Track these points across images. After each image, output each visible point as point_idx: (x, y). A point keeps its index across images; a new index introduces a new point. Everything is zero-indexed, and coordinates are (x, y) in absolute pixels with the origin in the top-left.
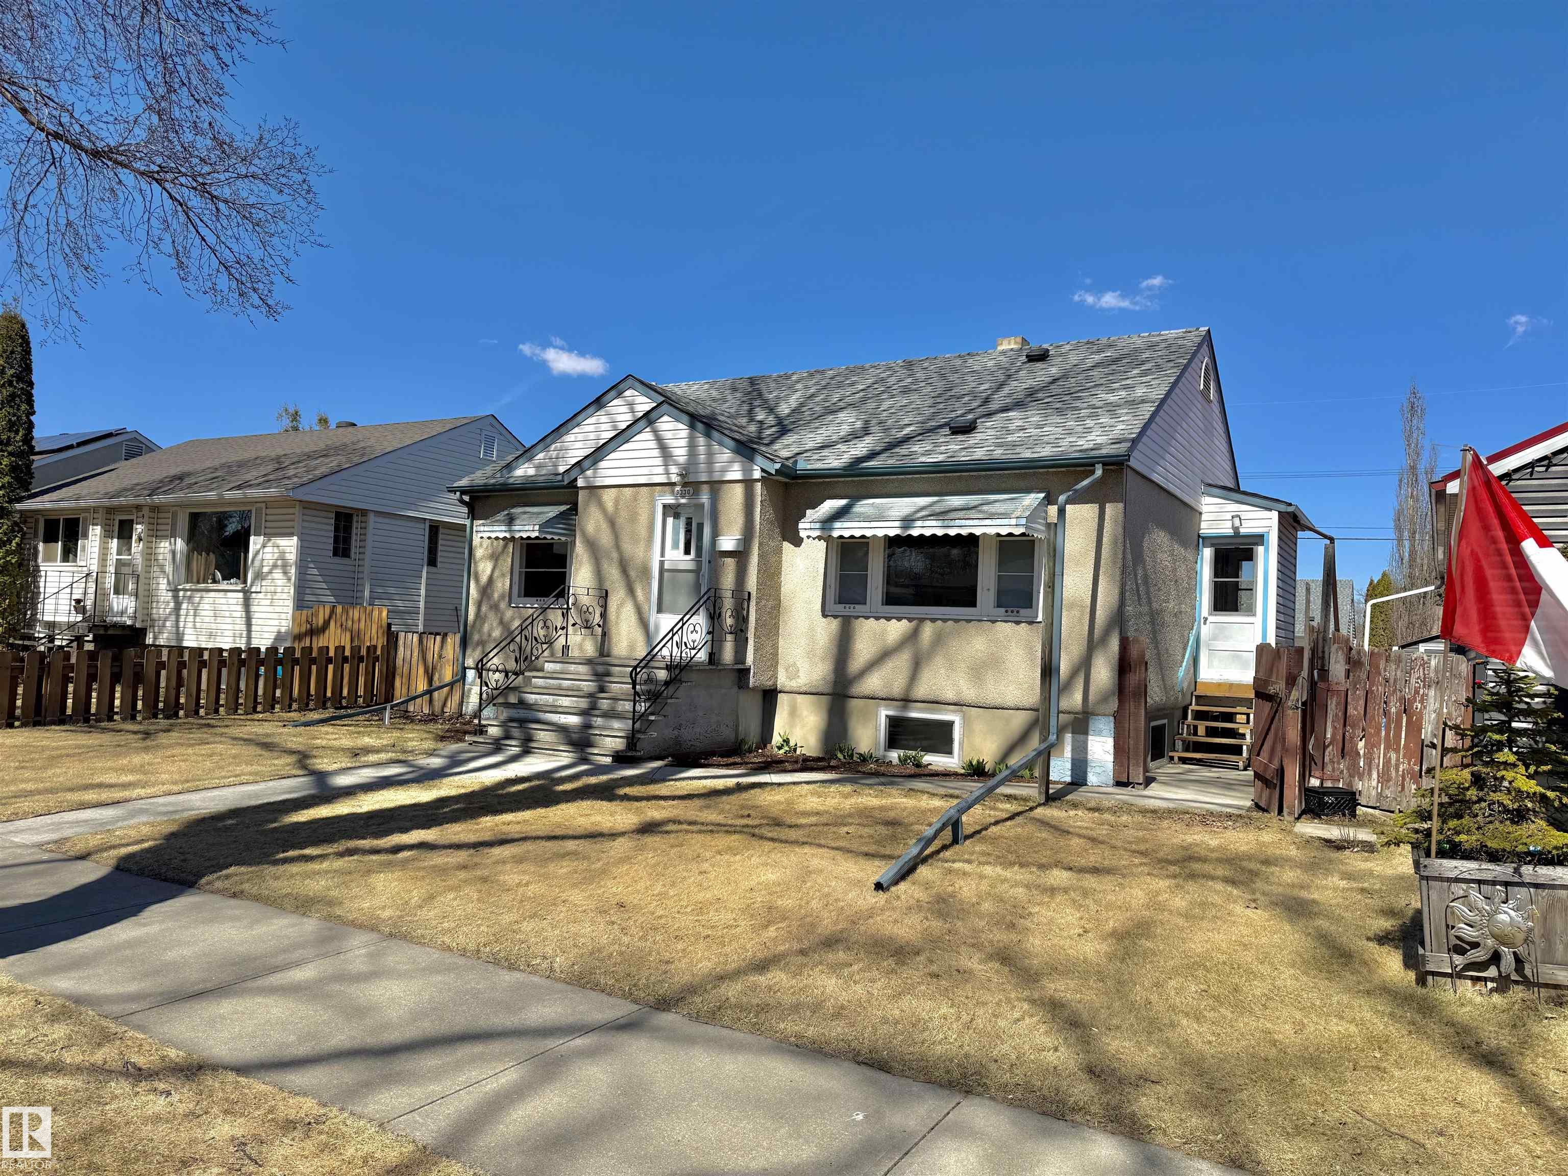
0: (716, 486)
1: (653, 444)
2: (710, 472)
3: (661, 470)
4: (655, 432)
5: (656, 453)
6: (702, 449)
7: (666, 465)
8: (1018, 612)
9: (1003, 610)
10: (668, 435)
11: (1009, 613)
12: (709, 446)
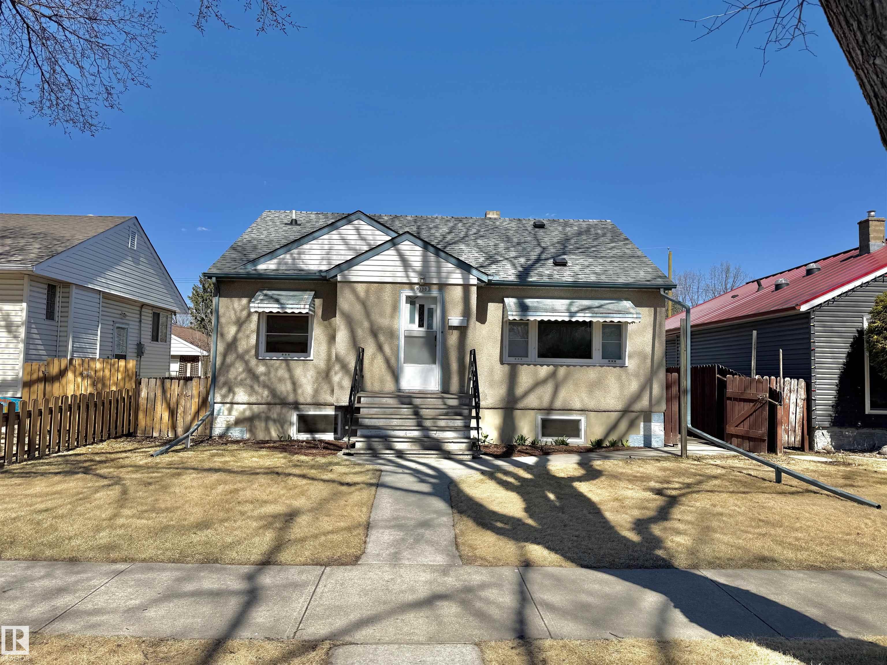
0: (443, 286)
1: (397, 258)
2: (439, 277)
3: (403, 274)
4: (398, 250)
5: (399, 263)
6: (433, 264)
7: (406, 271)
8: (615, 361)
9: (607, 360)
10: (407, 253)
11: (611, 362)
12: (438, 262)
